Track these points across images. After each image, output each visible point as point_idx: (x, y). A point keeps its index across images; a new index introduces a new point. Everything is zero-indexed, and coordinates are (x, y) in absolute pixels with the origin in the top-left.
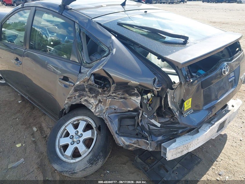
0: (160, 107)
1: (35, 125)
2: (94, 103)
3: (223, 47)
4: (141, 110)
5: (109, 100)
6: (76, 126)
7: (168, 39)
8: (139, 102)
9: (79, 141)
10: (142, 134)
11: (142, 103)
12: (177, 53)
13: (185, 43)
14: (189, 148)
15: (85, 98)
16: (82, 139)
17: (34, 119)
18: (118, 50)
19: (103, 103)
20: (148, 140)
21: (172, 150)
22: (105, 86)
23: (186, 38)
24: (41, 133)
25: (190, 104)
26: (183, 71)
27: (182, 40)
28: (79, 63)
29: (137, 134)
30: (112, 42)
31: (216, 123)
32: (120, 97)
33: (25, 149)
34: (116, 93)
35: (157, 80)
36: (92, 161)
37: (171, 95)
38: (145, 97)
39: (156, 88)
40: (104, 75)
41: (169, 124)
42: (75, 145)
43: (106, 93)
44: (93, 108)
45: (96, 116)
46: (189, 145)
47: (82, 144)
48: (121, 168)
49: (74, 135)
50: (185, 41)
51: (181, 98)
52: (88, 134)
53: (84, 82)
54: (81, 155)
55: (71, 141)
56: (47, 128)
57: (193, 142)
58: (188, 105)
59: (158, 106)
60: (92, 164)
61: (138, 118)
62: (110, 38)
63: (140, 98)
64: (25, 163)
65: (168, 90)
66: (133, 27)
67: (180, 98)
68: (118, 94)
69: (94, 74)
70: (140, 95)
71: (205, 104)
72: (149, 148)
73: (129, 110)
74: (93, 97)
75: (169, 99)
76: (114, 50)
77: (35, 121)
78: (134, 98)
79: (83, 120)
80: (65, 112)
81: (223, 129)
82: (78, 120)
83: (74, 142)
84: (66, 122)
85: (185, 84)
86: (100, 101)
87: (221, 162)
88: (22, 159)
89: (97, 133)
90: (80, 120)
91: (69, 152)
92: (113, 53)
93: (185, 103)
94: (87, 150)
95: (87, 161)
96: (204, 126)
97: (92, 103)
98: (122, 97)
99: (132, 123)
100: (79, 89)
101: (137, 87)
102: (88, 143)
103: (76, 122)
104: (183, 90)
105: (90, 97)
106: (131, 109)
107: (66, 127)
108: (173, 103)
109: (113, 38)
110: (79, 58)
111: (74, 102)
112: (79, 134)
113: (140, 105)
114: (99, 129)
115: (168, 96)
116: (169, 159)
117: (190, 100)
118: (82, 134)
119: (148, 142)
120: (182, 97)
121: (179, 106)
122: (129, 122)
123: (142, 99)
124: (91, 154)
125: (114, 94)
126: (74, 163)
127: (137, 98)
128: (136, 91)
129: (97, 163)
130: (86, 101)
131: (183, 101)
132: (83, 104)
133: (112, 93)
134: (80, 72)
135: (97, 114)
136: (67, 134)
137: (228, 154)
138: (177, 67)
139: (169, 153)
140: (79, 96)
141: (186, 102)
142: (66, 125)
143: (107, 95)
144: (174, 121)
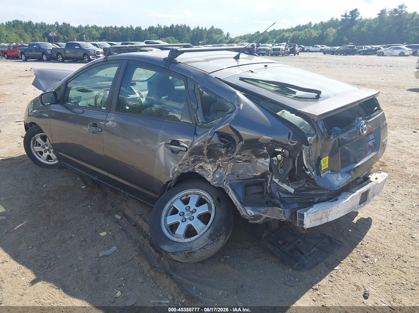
0: (293, 170)
1: (117, 213)
2: (211, 169)
3: (358, 101)
4: (269, 174)
5: (230, 165)
6: (186, 202)
7: (299, 93)
8: (268, 164)
9: (193, 217)
10: (272, 202)
11: (272, 165)
12: (311, 106)
13: (318, 98)
14: (329, 217)
15: (201, 164)
16: (195, 215)
17: (113, 207)
18: (246, 105)
19: (222, 169)
20: (280, 207)
21: (310, 215)
22: (229, 145)
23: (319, 93)
24: (128, 220)
25: (327, 163)
26: (319, 124)
27: (315, 95)
28: (193, 124)
29: (267, 203)
30: (238, 98)
31: (358, 192)
32: (245, 159)
33: (114, 237)
34: (240, 154)
35: (292, 134)
36: (213, 237)
37: (306, 151)
38: (275, 158)
39: (292, 143)
40: (231, 132)
41: (302, 191)
42: (189, 222)
43: (229, 154)
44: (210, 176)
45: (213, 186)
46: (329, 212)
47: (198, 220)
48: (244, 253)
49: (184, 211)
50: (317, 95)
51: (318, 156)
52: (203, 209)
53: (205, 143)
54: (198, 232)
55: (181, 218)
56: (135, 215)
57: (333, 208)
58: (325, 163)
59: (290, 168)
60: (213, 240)
61: (267, 184)
62: (235, 93)
63: (268, 160)
64: (119, 251)
65: (303, 146)
66: (258, 82)
67: (316, 155)
68: (244, 156)
69: (217, 132)
70: (269, 157)
71: (343, 167)
72: (282, 217)
73: (255, 175)
74: (210, 162)
75: (304, 157)
76: (242, 105)
77: (114, 208)
78: (261, 160)
79: (194, 194)
80: (170, 185)
81: (366, 202)
82: (187, 195)
83: (186, 219)
84: (171, 198)
85: (321, 138)
86: (219, 167)
87: (368, 245)
88: (114, 248)
89: (215, 206)
90: (189, 194)
91: (181, 230)
92: (240, 109)
93: (322, 161)
94: (204, 225)
95: (208, 237)
96: (344, 194)
97: (209, 170)
98: (248, 159)
99: (260, 190)
100: (196, 152)
101: (267, 145)
102: (204, 218)
103: (185, 198)
104: (320, 146)
105: (206, 163)
106: (258, 174)
107: (172, 203)
108: (309, 162)
109: (238, 93)
110: (193, 117)
111: (186, 169)
112: (191, 210)
113: (269, 169)
114: (218, 200)
115: (304, 153)
116: (307, 227)
117: (327, 158)
118: (196, 210)
119: (280, 209)
120: (319, 154)
121: (315, 165)
122: (256, 189)
123: (271, 161)
124: (211, 229)
125: (239, 156)
126: (189, 242)
127: (266, 161)
128: (265, 151)
129: (218, 240)
130: (201, 167)
131: (320, 159)
132: (197, 172)
133: (237, 154)
134: (195, 133)
135: (215, 183)
136: (175, 211)
137: (375, 238)
138: (313, 120)
139: (307, 217)
140: (193, 162)
141: (323, 159)
142: (172, 200)
143: (229, 158)
144: (308, 187)
